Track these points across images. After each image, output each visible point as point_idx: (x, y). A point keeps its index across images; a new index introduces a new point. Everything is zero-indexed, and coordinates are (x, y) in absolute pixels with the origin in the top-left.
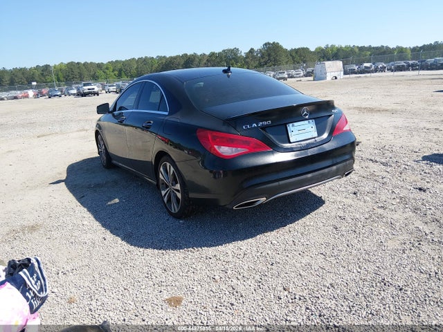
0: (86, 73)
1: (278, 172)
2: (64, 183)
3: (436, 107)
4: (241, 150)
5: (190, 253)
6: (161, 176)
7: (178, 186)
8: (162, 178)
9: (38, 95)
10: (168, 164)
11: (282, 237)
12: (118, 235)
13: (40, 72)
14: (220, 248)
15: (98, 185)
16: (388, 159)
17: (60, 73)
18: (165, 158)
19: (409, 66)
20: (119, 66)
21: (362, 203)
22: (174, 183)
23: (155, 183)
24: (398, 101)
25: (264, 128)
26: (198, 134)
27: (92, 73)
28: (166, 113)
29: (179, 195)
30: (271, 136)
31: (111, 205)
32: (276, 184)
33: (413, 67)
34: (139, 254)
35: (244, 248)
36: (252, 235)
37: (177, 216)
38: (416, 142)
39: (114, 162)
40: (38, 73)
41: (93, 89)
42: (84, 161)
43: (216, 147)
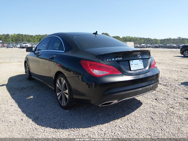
0: (25, 39)
1: (125, 86)
2: (5, 86)
3: (176, 62)
4: (105, 73)
5: (72, 131)
6: (57, 85)
7: (67, 91)
8: (58, 86)
9: (2, 46)
10: (62, 79)
11: (125, 123)
12: (30, 118)
13: (4, 37)
14: (90, 129)
15: (23, 89)
16: (166, 83)
17: (13, 38)
18: (60, 75)
19: (160, 46)
20: (40, 37)
21: (161, 105)
22: (65, 89)
23: (54, 89)
24: (160, 59)
25: (118, 61)
26: (81, 62)
27: (28, 39)
28: (63, 52)
29: (67, 96)
30: (122, 66)
31: (28, 99)
32: (124, 93)
33: (161, 47)
34: (41, 131)
35: (104, 130)
36: (108, 122)
37: (65, 108)
38: (175, 76)
39: (33, 77)
40: (3, 37)
41: (27, 45)
42: (18, 76)
43: (91, 70)
